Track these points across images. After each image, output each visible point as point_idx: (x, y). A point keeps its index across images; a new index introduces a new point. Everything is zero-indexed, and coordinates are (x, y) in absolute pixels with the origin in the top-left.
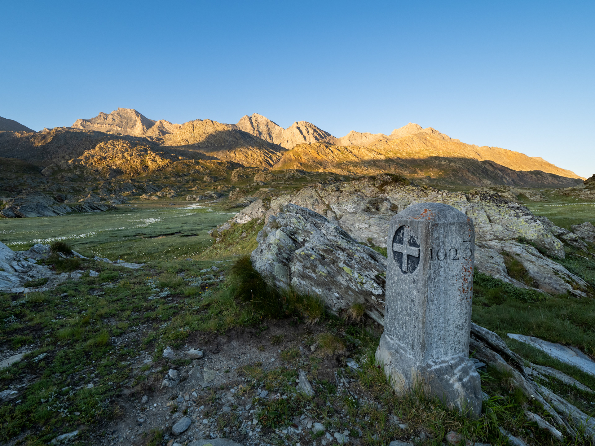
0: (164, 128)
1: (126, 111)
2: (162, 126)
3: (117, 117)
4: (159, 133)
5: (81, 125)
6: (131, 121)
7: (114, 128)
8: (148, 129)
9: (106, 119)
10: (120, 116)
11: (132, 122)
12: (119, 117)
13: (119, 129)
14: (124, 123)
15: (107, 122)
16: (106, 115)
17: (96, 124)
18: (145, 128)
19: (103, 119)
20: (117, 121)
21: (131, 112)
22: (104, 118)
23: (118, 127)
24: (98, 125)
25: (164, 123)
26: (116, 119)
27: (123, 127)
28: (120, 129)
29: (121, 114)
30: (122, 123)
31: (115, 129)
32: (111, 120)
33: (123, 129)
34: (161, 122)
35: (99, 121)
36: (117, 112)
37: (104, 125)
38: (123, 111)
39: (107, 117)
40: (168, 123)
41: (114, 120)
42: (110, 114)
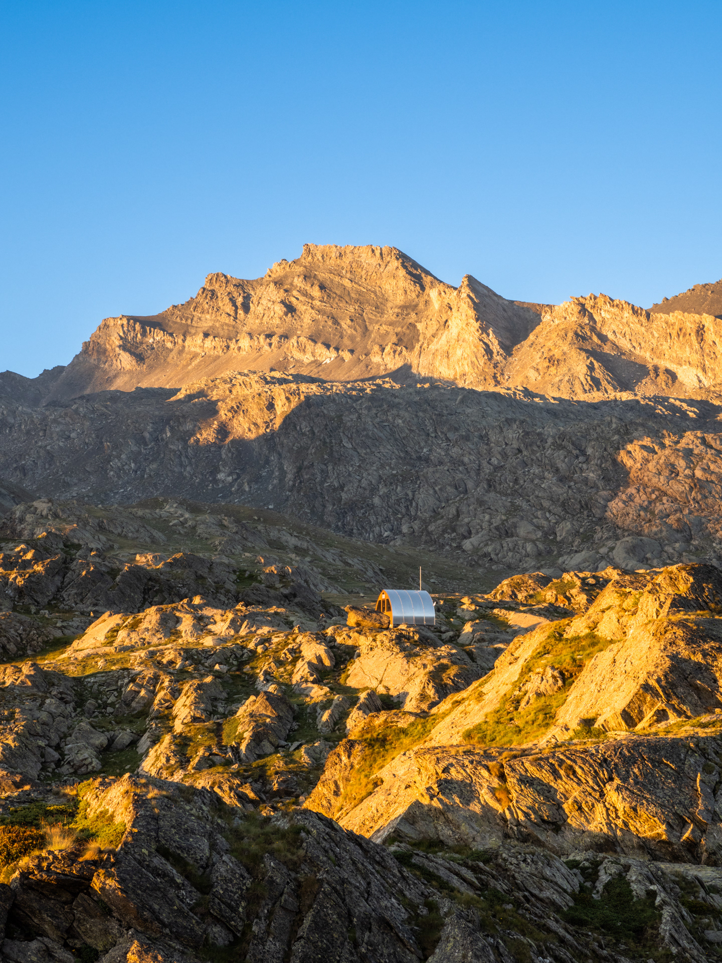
0: (603, 338)
1: (346, 261)
2: (593, 329)
3: (305, 294)
4: (591, 368)
5: (124, 347)
6: (379, 308)
7: (298, 355)
8: (508, 350)
9: (246, 308)
10: (322, 287)
11: (390, 314)
12: (316, 292)
13: (327, 356)
14: (345, 324)
15: (251, 322)
16: (241, 285)
17: (199, 338)
18: (495, 347)
19: (229, 308)
20: (307, 316)
21: (375, 261)
22: (233, 301)
23: (320, 349)
24: (209, 343)
25: (604, 314)
26: (301, 307)
27: (346, 341)
28: (333, 354)
29: (322, 275)
30: (336, 322)
31: (307, 358)
32: (279, 309)
33: (347, 356)
34: (583, 310)
35: (207, 321)
36: (299, 269)
37: (245, 342)
38: (332, 262)
39: (247, 298)
40: (627, 314)
41: (290, 309)
42: (260, 282)
